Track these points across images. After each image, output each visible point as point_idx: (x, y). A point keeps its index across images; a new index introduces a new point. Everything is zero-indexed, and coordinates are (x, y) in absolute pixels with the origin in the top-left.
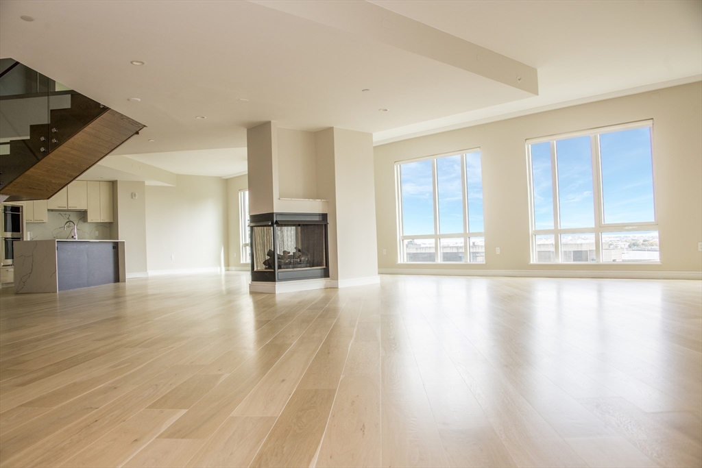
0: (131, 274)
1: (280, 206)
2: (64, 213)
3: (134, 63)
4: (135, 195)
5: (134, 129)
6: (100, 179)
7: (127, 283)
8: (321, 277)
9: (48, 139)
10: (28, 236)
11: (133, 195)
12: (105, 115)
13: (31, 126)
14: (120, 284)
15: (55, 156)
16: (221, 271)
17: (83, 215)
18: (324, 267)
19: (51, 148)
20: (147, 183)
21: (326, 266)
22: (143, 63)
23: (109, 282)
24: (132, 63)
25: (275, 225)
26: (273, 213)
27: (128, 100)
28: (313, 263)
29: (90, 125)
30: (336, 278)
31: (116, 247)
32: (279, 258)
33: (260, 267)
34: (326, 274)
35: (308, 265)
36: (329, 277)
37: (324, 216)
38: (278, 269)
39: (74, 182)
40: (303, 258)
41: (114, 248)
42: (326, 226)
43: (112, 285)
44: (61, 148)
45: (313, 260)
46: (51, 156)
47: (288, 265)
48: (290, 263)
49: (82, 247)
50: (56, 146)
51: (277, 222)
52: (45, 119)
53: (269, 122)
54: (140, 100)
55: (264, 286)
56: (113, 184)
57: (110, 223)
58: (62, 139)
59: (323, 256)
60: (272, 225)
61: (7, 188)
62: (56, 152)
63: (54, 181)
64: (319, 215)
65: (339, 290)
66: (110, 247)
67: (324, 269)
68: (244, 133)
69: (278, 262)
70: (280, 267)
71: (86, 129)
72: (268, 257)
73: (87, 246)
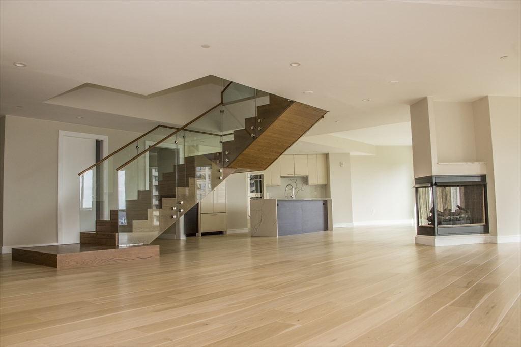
0: (337, 224)
1: (438, 169)
2: (293, 178)
3: (292, 65)
4: (342, 164)
5: (319, 114)
6: (315, 153)
7: (334, 232)
8: (480, 233)
9: (256, 128)
10: (267, 196)
11: (341, 164)
12: (292, 106)
13: (246, 119)
14: (329, 232)
15: (262, 139)
16: (414, 223)
17: (305, 179)
18: (484, 224)
19: (258, 133)
20: (351, 154)
21: (486, 223)
22: (299, 64)
23: (319, 230)
24: (291, 65)
25: (434, 187)
26: (432, 176)
27: (304, 93)
28: (473, 220)
29: (283, 115)
30: (496, 235)
31: (325, 203)
32: (438, 215)
33: (424, 222)
34: (486, 230)
35: (469, 221)
36: (489, 233)
37: (484, 177)
38: (438, 225)
39: (282, 156)
40: (463, 216)
41: (324, 204)
42: (485, 186)
43: (322, 232)
44: (264, 133)
45: (473, 217)
46: (258, 139)
47: (448, 222)
48: (450, 220)
49: (298, 204)
50: (262, 131)
51: (436, 184)
52: (253, 114)
53: (427, 97)
54: (312, 92)
55: (425, 239)
56: (327, 156)
57: (325, 185)
58: (265, 126)
59: (482, 214)
60: (432, 186)
61: (232, 164)
62: (261, 136)
63: (265, 157)
64: (477, 176)
65: (498, 245)
66: (321, 204)
67: (484, 225)
68: (407, 109)
69: (438, 219)
70: (439, 223)
71: (280, 118)
72: (431, 214)
73: (302, 203)
